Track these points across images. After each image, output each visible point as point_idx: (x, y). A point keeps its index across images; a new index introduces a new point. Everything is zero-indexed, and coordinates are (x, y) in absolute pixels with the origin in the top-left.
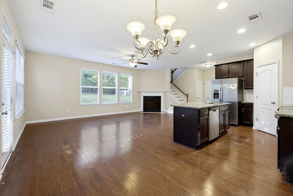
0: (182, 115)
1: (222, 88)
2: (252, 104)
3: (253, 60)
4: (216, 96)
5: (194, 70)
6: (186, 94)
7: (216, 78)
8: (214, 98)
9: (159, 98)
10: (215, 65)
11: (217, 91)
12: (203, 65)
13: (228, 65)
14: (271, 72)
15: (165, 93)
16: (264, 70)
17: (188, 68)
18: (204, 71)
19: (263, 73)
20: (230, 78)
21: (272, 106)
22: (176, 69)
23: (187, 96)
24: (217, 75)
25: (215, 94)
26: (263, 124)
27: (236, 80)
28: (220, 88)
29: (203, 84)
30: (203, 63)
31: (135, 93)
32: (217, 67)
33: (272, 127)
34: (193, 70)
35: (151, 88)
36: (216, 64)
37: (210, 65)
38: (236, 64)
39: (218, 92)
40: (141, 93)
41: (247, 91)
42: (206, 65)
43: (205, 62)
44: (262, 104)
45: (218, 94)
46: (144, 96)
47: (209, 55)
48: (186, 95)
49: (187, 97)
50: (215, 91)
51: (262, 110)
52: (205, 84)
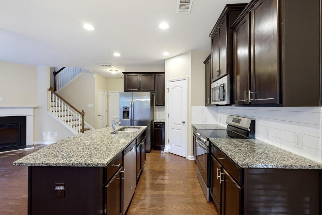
0: (57, 188)
1: (133, 103)
2: (163, 124)
3: (165, 73)
4: (126, 114)
5: (94, 75)
6: (81, 111)
7: (125, 90)
8: (123, 118)
9: (22, 120)
10: (123, 73)
11: (127, 108)
12: (107, 70)
13: (138, 75)
14: (181, 89)
15: (36, 110)
16: (176, 86)
17: (84, 70)
18: (108, 78)
19: (173, 89)
20: (142, 91)
21: (182, 126)
22: (63, 68)
23: (82, 114)
24: (126, 87)
25: (124, 112)
26: (174, 146)
27: (148, 94)
28: (131, 103)
29: (107, 96)
30: (106, 66)
32: (126, 75)
33: (182, 148)
34: (92, 75)
36: (124, 71)
37: (116, 71)
38: (146, 75)
39: (129, 109)
41: (157, 108)
42: (110, 70)
43: (110, 66)
44: (173, 124)
45: (128, 112)
47: (117, 55)
48: (80, 113)
49: (83, 116)
50: (125, 108)
51: (173, 130)
52: (109, 96)
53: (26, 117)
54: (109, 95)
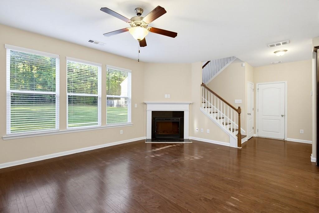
5: (244, 65)
6: (237, 108)
9: (180, 114)
15: (191, 106)
22: (209, 62)
23: (239, 111)
29: (254, 90)
30: (278, 45)
31: (136, 106)
34: (242, 65)
35: (166, 96)
40: (148, 105)
42: (275, 52)
43: (284, 43)
46: (152, 111)
48: (236, 110)
49: (239, 114)
52: (257, 90)
53: (183, 112)
54: (257, 88)
